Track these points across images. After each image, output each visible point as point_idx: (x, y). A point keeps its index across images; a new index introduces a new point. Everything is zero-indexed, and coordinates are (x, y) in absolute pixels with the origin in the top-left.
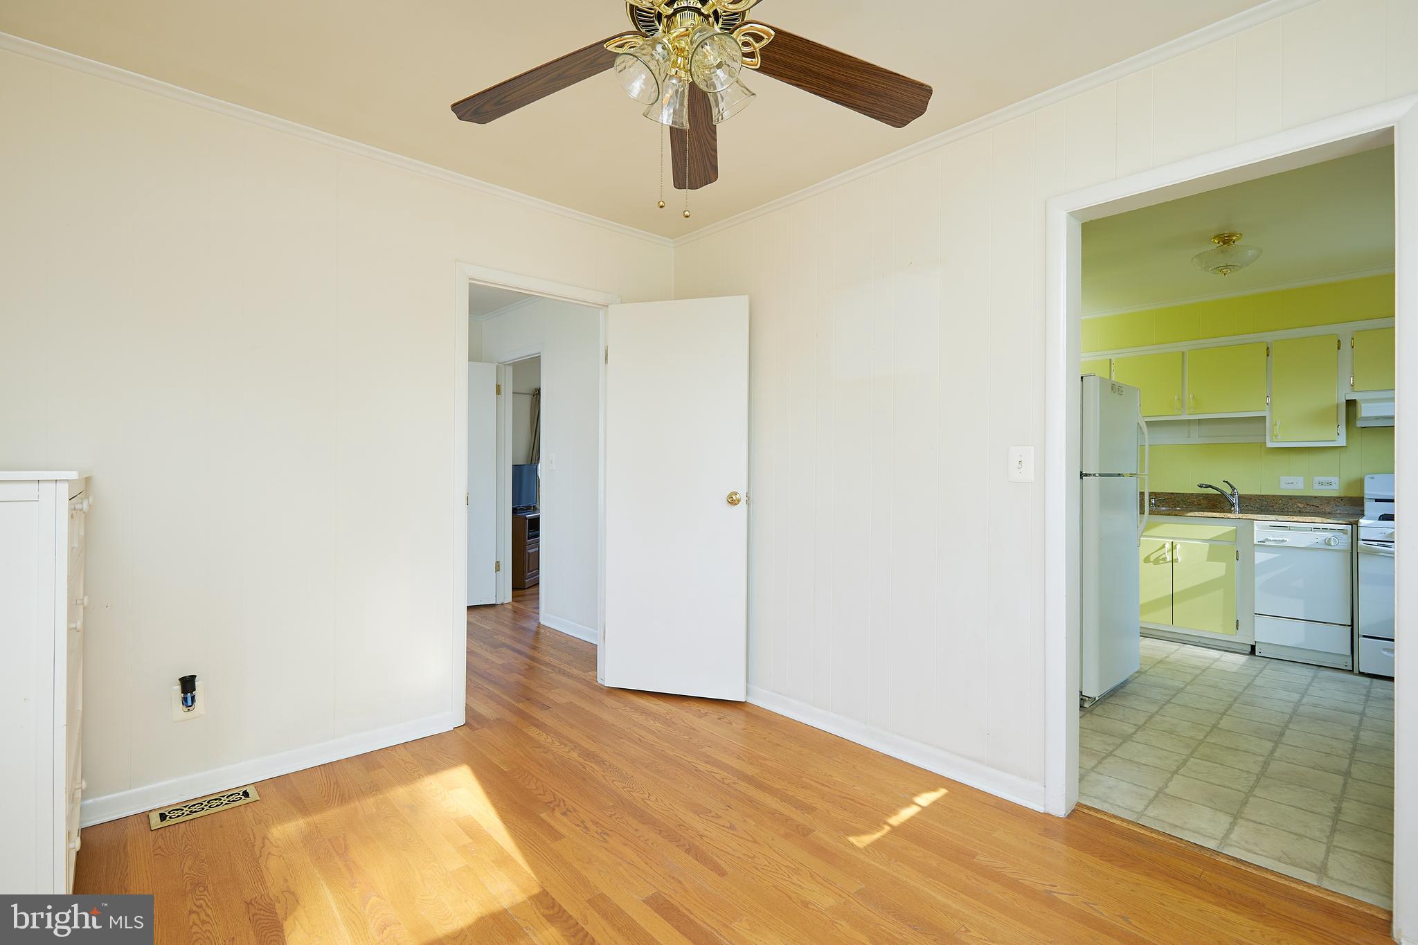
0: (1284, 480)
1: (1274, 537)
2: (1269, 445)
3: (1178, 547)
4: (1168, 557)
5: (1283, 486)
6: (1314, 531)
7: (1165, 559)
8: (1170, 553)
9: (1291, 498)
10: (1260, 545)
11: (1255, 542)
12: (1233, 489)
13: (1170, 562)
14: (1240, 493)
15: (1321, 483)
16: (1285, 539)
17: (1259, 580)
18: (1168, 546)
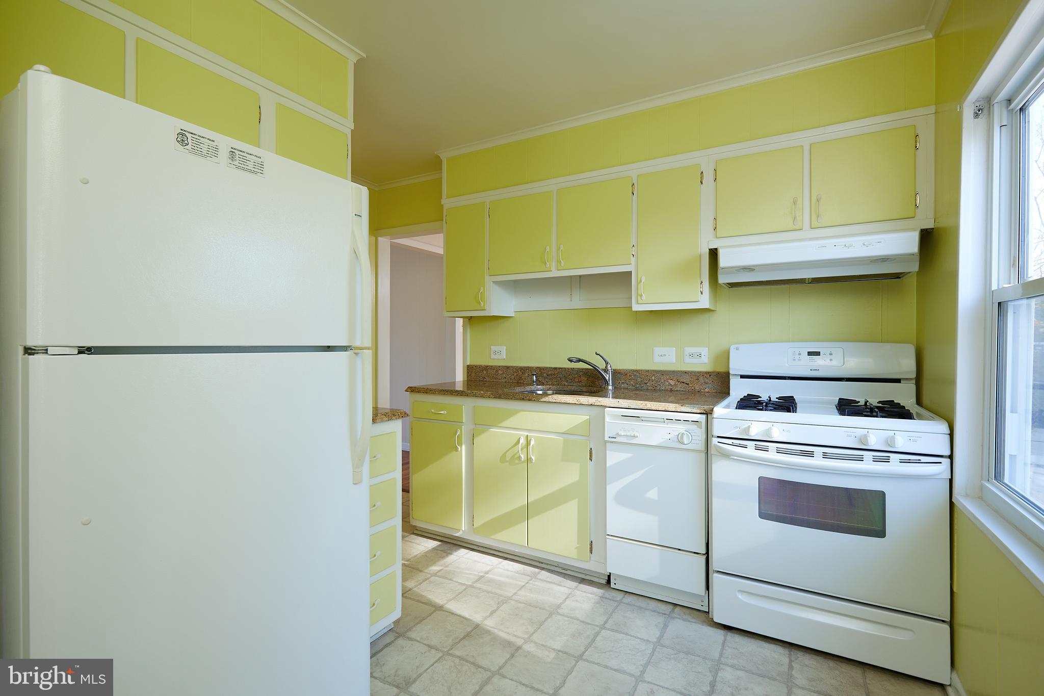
0: (658, 350)
1: (625, 431)
2: (636, 308)
3: (532, 443)
4: (522, 456)
5: (657, 359)
6: (667, 424)
7: (520, 457)
8: (526, 449)
9: (663, 373)
10: (612, 442)
11: (607, 438)
12: (607, 363)
13: (524, 462)
14: (614, 367)
15: (691, 355)
16: (636, 434)
17: (612, 489)
18: (522, 441)
